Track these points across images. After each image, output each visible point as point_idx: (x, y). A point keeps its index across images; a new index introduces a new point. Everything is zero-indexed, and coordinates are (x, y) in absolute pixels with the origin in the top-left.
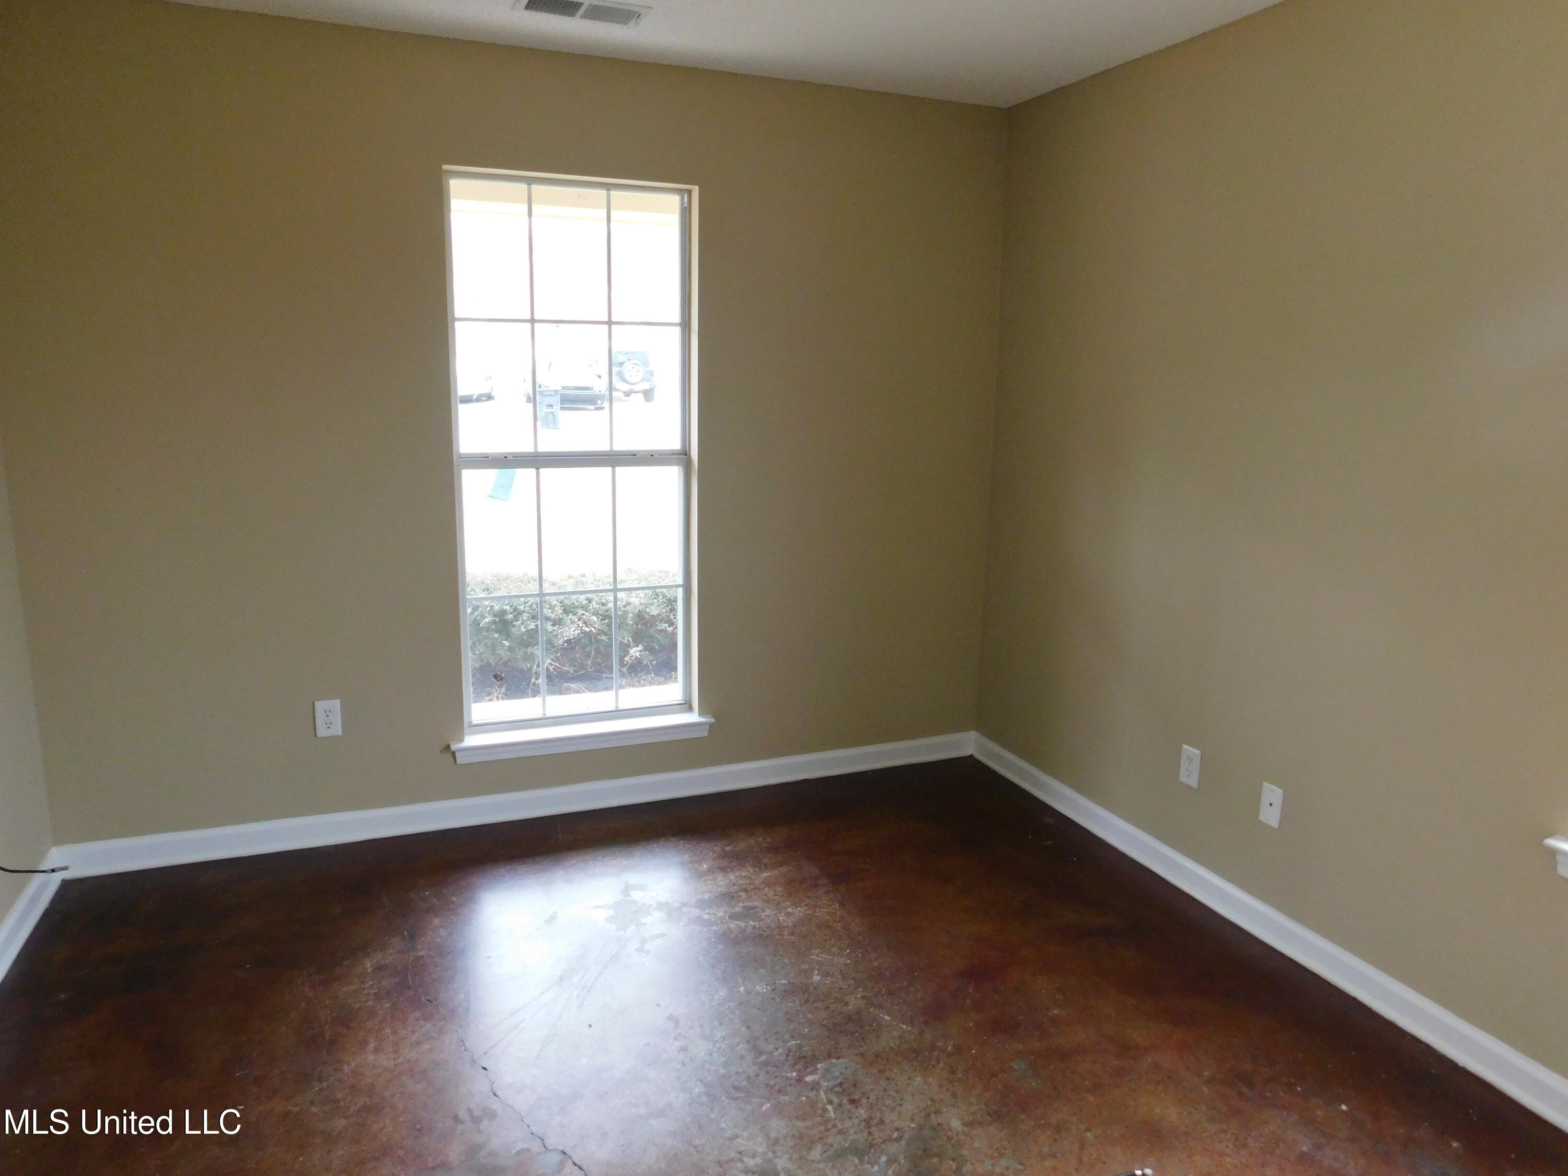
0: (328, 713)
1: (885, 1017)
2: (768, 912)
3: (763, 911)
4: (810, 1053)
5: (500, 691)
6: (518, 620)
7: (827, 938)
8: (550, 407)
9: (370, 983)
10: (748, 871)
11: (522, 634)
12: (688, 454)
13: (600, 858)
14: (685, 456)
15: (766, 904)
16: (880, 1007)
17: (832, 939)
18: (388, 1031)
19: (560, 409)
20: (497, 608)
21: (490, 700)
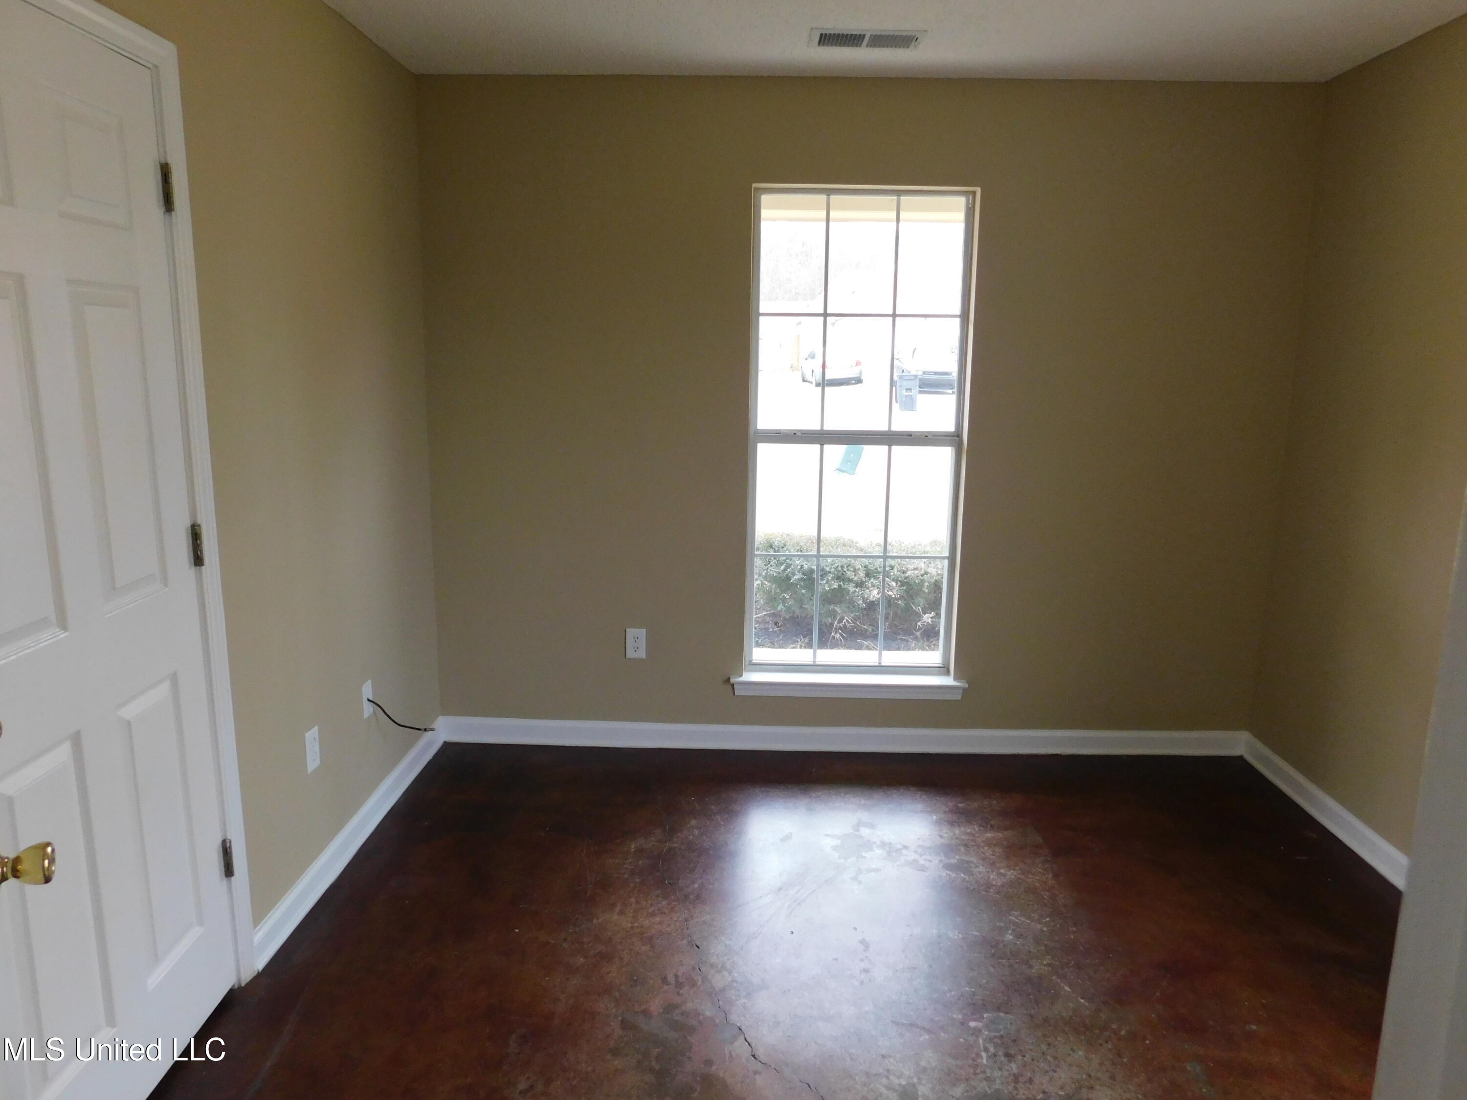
0: (636, 639)
1: (1065, 987)
2: (981, 869)
3: (977, 867)
4: (980, 1002)
5: (805, 640)
6: (824, 580)
7: (1031, 903)
8: (909, 391)
9: (630, 860)
10: (974, 830)
11: (827, 592)
12: (960, 436)
13: (843, 794)
14: (958, 438)
15: (981, 862)
16: (1063, 977)
17: (1036, 905)
18: (633, 900)
19: (918, 392)
20: (806, 567)
21: (794, 648)
